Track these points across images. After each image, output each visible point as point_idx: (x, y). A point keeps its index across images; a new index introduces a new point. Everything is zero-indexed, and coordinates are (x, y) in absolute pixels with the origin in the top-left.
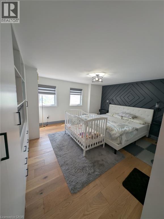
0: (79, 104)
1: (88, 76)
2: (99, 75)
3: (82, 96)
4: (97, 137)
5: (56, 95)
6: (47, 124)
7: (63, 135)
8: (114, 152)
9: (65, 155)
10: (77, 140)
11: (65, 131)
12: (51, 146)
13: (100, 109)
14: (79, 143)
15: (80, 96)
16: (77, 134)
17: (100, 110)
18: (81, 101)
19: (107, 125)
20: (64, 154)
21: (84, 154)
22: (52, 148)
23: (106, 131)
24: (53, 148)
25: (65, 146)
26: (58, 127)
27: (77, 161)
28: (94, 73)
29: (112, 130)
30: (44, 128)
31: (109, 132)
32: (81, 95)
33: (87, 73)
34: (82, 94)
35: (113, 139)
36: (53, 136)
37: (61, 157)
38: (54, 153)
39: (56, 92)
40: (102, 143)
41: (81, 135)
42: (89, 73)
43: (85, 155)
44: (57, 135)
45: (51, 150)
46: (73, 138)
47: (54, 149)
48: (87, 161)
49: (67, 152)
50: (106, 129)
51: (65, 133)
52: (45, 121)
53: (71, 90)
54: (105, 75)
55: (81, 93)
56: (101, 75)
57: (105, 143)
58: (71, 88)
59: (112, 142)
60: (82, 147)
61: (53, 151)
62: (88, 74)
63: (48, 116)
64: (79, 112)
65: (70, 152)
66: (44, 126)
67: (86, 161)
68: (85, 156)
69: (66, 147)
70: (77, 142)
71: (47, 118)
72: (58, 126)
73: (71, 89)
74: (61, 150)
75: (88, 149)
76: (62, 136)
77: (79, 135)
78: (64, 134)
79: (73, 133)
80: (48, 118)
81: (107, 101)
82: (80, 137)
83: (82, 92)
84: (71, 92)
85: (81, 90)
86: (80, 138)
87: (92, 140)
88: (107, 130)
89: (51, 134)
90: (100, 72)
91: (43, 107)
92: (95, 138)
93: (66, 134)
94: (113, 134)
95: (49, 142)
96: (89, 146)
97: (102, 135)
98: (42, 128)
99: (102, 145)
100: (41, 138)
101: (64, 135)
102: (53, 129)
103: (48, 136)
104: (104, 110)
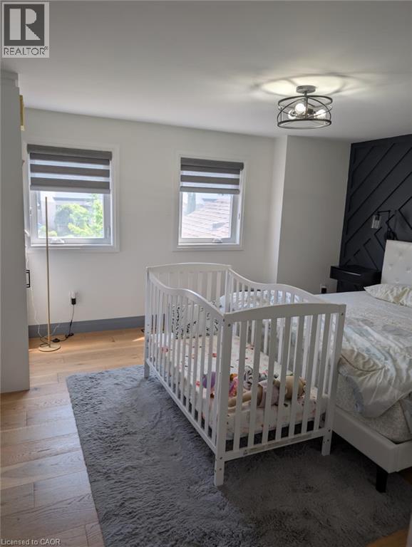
0: (225, 240)
1: (258, 95)
2: (312, 89)
3: (240, 197)
4: (289, 398)
5: (111, 195)
6: (69, 332)
7: (135, 383)
8: (375, 481)
9: (127, 474)
10: (190, 410)
11: (147, 367)
12: (76, 430)
13: (337, 264)
14: (197, 425)
15: (228, 197)
16: (192, 382)
17: (334, 272)
18: (239, 221)
19: (346, 345)
20: (126, 468)
21: (218, 478)
22: (77, 436)
23: (337, 372)
24: (79, 435)
25: (135, 433)
26: (120, 344)
27: (178, 503)
28: (288, 79)
29: (369, 369)
30: (56, 346)
31: (354, 378)
32: (236, 192)
33: (251, 81)
34: (240, 187)
35: (368, 416)
36: (88, 383)
37: (108, 478)
38: (82, 458)
39: (110, 180)
40: (316, 433)
41: (205, 385)
42: (259, 80)
43: (221, 483)
44: (107, 384)
45: (71, 445)
46: (175, 397)
47: (83, 442)
48: (226, 508)
49: (141, 462)
50: (340, 363)
51: (147, 378)
52: (61, 314)
53: (184, 167)
54: (344, 85)
55: (236, 182)
56: (324, 86)
57: (334, 435)
58: (183, 160)
59: (366, 430)
60: (211, 443)
61: (81, 451)
62: (257, 86)
63: (76, 294)
64: (215, 274)
65: (155, 463)
66: (56, 341)
67: (222, 508)
68: (221, 488)
69: (139, 437)
70: (191, 417)
71: (70, 302)
72: (118, 342)
73: (187, 164)
74: (117, 450)
75: (237, 453)
76: (129, 386)
77: (198, 385)
78: (142, 381)
79: (176, 377)
80: (74, 302)
81: (375, 224)
82: (204, 396)
83: (242, 176)
84: (184, 178)
85: (236, 167)
86: (203, 401)
87: (261, 412)
88: (341, 370)
89: (83, 374)
90: (314, 71)
91: (48, 250)
92: (276, 405)
93: (152, 380)
94: (372, 390)
95: (67, 412)
96: (244, 442)
97: (314, 393)
98: (47, 348)
99: (318, 442)
100: (36, 389)
101: (139, 386)
102: (94, 356)
103: (68, 386)
104: (356, 268)
